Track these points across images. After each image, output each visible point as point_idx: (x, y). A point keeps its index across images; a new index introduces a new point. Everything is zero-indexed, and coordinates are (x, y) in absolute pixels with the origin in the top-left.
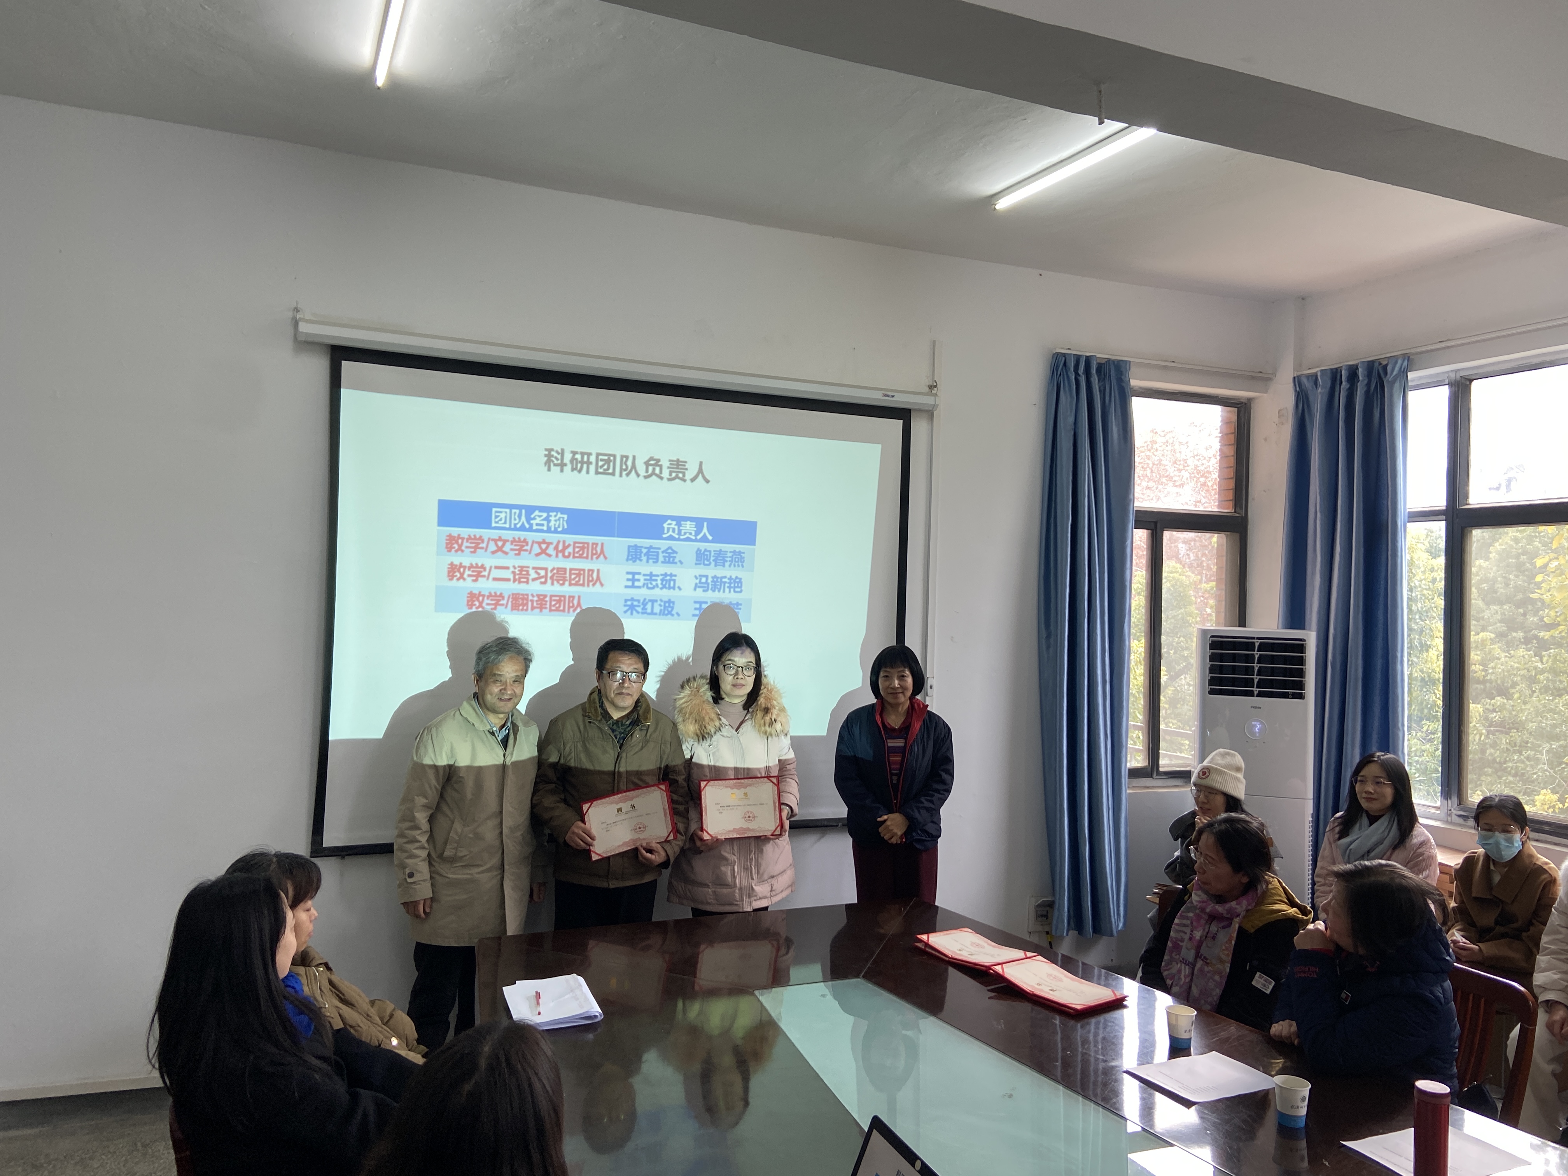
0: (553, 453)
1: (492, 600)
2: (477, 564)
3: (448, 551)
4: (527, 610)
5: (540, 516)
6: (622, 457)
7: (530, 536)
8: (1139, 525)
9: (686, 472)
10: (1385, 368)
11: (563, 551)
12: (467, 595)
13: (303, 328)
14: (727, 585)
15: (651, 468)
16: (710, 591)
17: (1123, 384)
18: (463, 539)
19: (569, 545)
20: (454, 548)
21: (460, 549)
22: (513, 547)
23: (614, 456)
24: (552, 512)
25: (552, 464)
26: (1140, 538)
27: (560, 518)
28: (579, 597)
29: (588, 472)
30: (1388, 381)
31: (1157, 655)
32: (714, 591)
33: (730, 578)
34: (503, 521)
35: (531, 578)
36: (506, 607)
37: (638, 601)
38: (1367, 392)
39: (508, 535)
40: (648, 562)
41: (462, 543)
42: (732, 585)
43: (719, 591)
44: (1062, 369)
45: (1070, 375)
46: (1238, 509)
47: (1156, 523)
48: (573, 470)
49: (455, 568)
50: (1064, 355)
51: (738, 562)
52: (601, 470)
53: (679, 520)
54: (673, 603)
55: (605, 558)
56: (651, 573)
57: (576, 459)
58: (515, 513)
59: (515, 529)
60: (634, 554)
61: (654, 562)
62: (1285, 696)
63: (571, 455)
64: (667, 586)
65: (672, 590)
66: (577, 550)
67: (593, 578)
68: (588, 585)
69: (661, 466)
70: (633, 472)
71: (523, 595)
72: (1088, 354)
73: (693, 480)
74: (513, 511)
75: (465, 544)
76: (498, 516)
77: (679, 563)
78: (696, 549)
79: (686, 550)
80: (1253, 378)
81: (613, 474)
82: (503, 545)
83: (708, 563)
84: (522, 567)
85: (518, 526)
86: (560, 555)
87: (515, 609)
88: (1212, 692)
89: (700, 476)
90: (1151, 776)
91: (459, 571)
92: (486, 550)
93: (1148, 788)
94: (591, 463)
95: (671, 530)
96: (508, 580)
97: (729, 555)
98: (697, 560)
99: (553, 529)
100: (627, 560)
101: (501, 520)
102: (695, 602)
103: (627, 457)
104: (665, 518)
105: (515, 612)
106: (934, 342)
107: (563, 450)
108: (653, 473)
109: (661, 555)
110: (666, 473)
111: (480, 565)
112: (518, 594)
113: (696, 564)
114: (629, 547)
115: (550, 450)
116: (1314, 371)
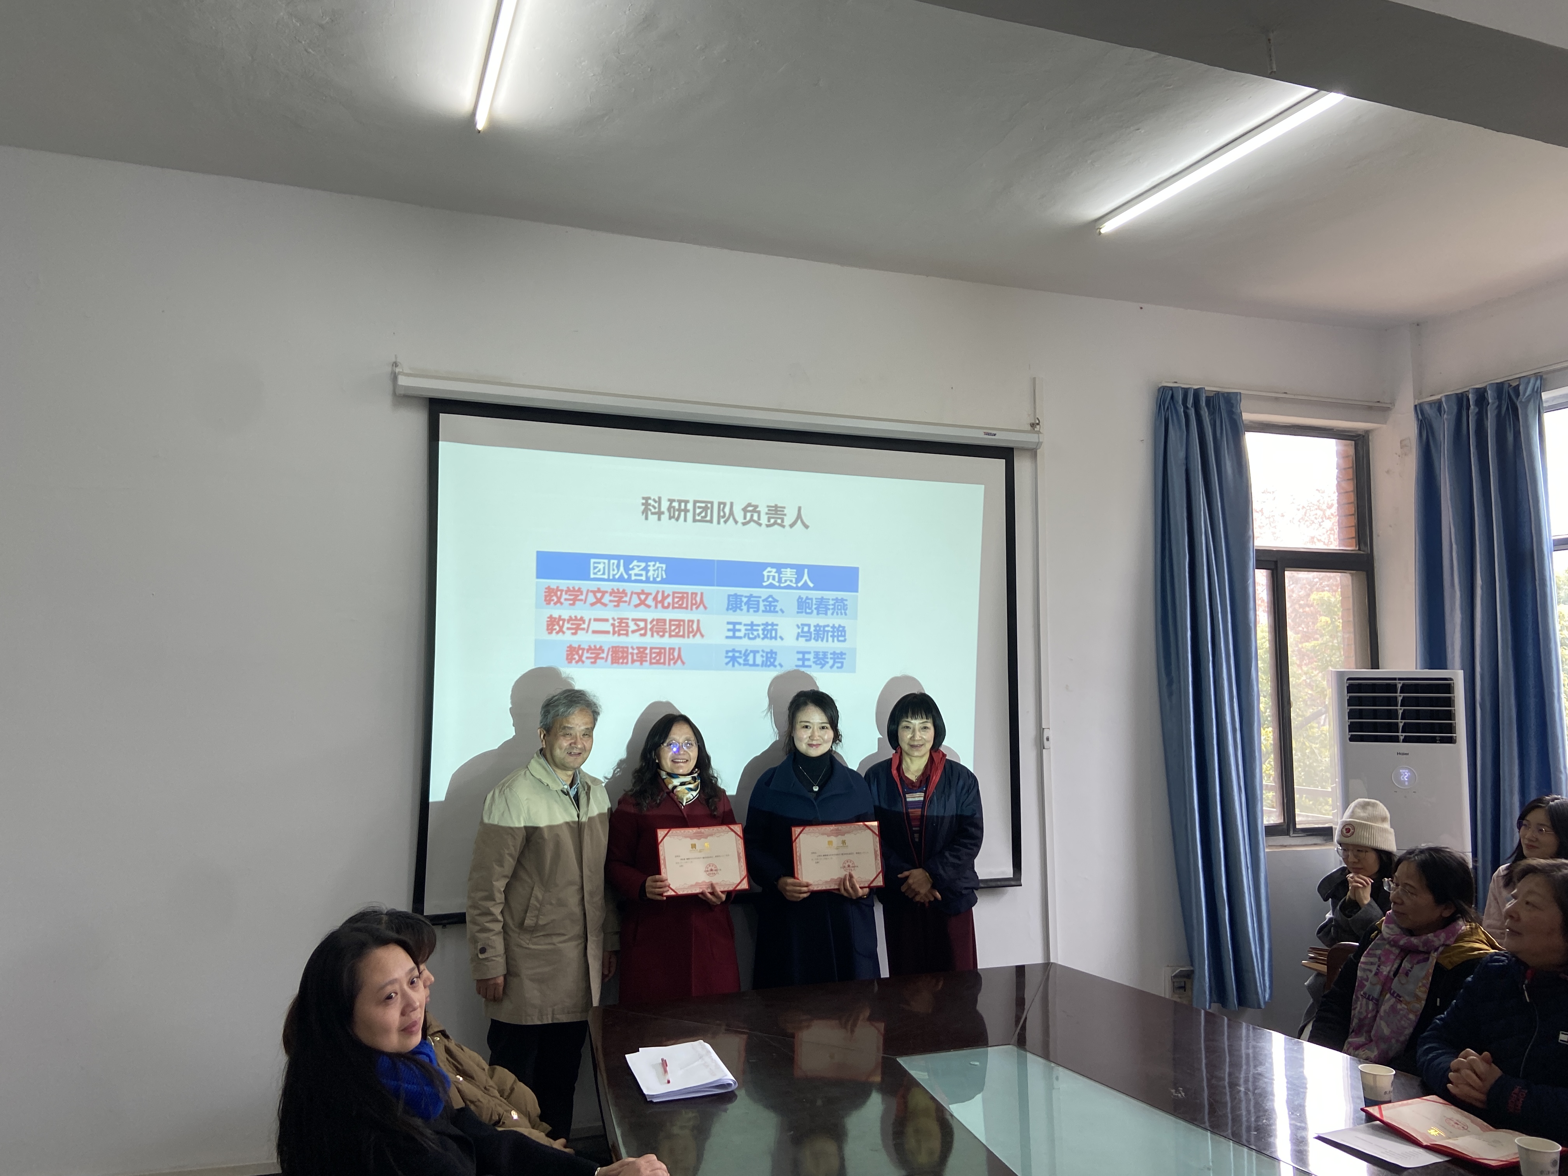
0: (650, 501)
1: (591, 653)
2: (576, 617)
3: (547, 604)
4: (627, 663)
5: (638, 566)
6: (720, 504)
7: (629, 587)
8: (1260, 565)
9: (785, 517)
10: (1516, 389)
11: (662, 602)
12: (566, 649)
13: (402, 381)
14: (830, 634)
15: (749, 515)
16: (813, 641)
17: (1235, 417)
18: (562, 591)
19: (668, 595)
20: (553, 600)
21: (559, 601)
22: (612, 598)
23: (712, 503)
24: (651, 561)
25: (649, 513)
26: (1261, 578)
27: (658, 568)
28: (680, 649)
29: (685, 520)
30: (1521, 402)
31: (1286, 704)
32: (817, 640)
33: (833, 627)
34: (601, 572)
35: (630, 630)
36: (606, 660)
37: (740, 652)
38: (1498, 415)
39: (607, 586)
40: (748, 611)
41: (561, 595)
42: (836, 634)
43: (822, 640)
44: (1169, 403)
45: (1178, 408)
46: (1362, 547)
47: (1276, 562)
48: (670, 518)
49: (554, 621)
50: (1171, 388)
51: (841, 609)
52: (698, 518)
53: (779, 567)
54: (776, 653)
55: (705, 608)
56: (752, 622)
57: (674, 507)
58: (613, 563)
59: (614, 580)
60: (734, 604)
61: (754, 611)
62: (1433, 740)
63: (668, 503)
64: (769, 636)
65: (773, 640)
66: (676, 600)
67: (693, 629)
68: (688, 637)
69: (759, 513)
70: (731, 518)
71: (622, 647)
72: (1196, 387)
73: (792, 526)
74: (612, 561)
75: (564, 596)
76: (597, 567)
77: (780, 612)
78: (797, 597)
79: (787, 599)
80: (1370, 408)
81: (711, 521)
82: (602, 597)
83: (810, 611)
84: (621, 619)
85: (617, 577)
86: (659, 605)
87: (615, 663)
88: (1352, 739)
89: (799, 521)
90: (1288, 834)
91: (558, 624)
92: (585, 602)
93: (1285, 846)
94: (688, 511)
95: (771, 577)
96: (607, 632)
97: (831, 602)
98: (798, 609)
99: (651, 579)
100: (728, 609)
101: (599, 571)
102: (798, 652)
103: (725, 504)
104: (765, 566)
105: (615, 665)
106: (1034, 379)
107: (660, 498)
108: (752, 520)
109: (761, 604)
110: (764, 520)
111: (579, 617)
112: (618, 647)
113: (798, 612)
114: (729, 596)
115: (647, 499)
116: (1438, 397)
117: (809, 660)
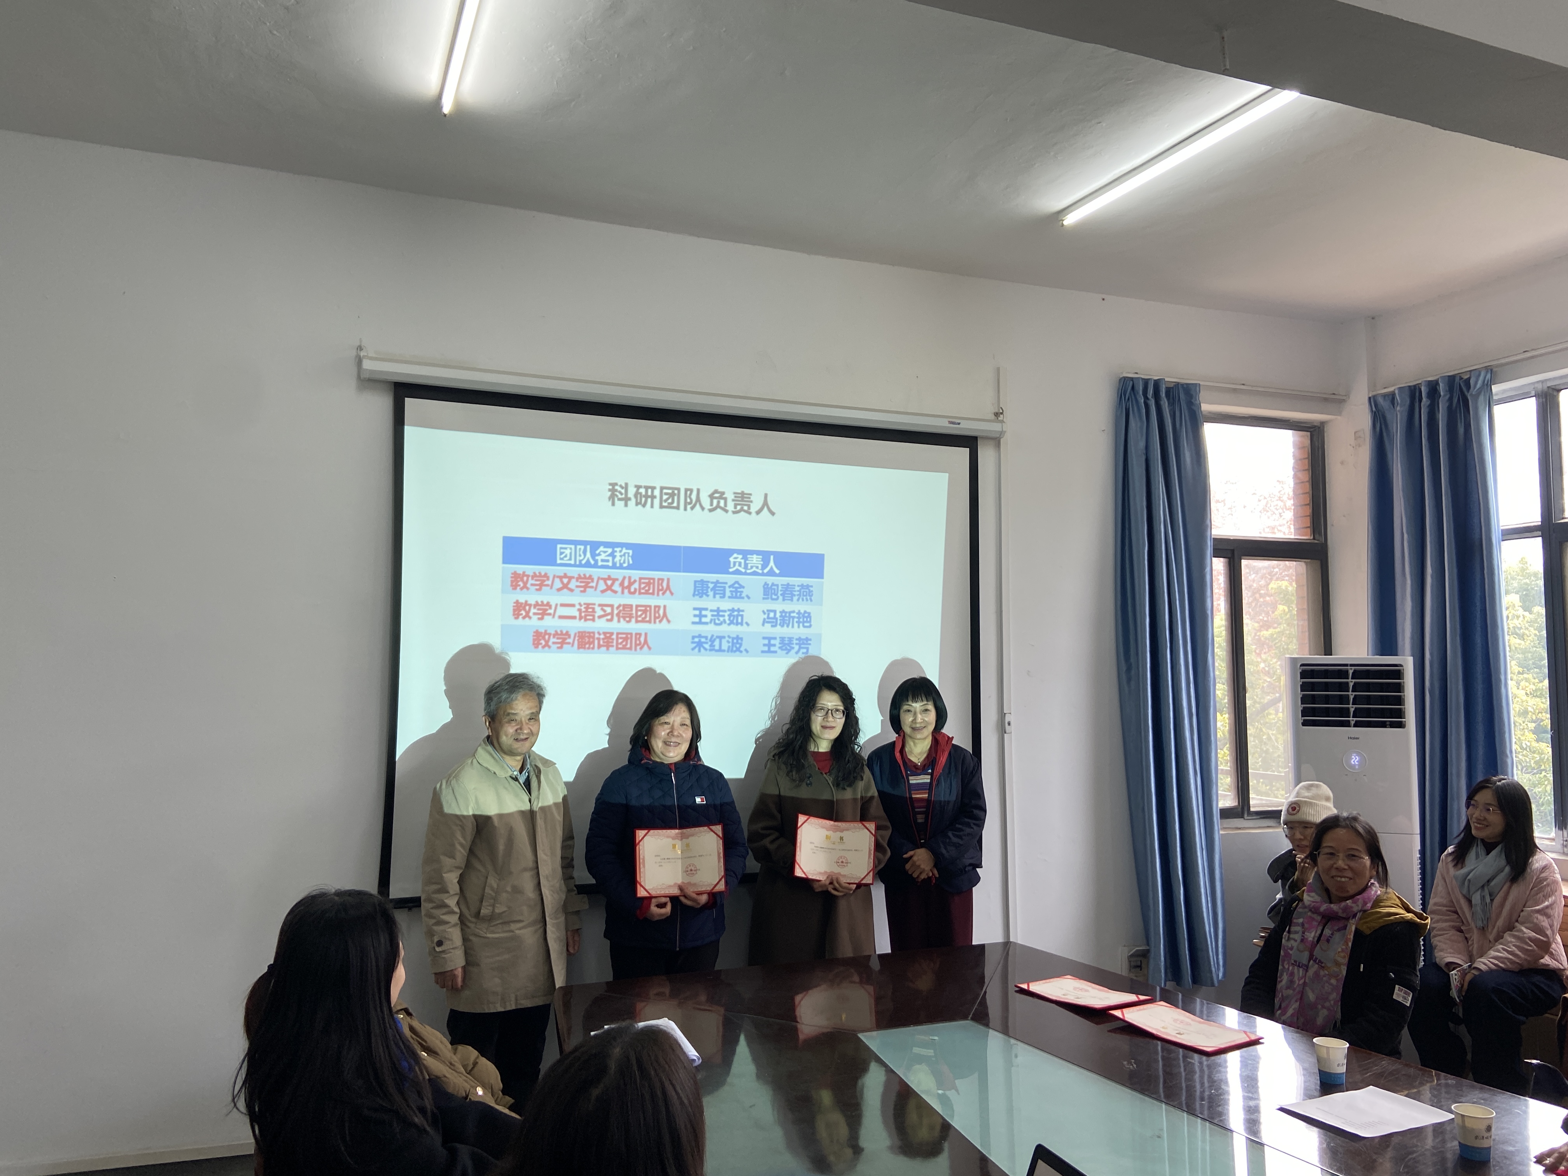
0: (617, 487)
1: (558, 638)
2: (542, 602)
3: (513, 589)
4: (593, 648)
5: (605, 552)
6: (686, 490)
7: (595, 572)
8: (1217, 554)
9: (751, 504)
10: (1467, 382)
11: (629, 587)
12: (532, 634)
13: (367, 365)
14: (796, 620)
15: (715, 502)
16: (778, 627)
17: (1194, 408)
18: (528, 576)
19: (635, 581)
20: (519, 585)
21: (525, 587)
22: (578, 584)
23: (679, 489)
24: (617, 547)
25: (616, 499)
26: (1218, 566)
27: (624, 555)
28: (646, 634)
29: (652, 506)
30: (1471, 395)
31: (1241, 689)
32: (782, 626)
33: (799, 613)
34: (568, 557)
35: (597, 615)
36: (573, 645)
37: (706, 638)
38: (1450, 409)
39: (574, 572)
40: (714, 597)
41: (528, 580)
42: (801, 620)
43: (788, 626)
44: (1130, 393)
45: (1139, 399)
46: (1317, 536)
47: (1233, 551)
48: (637, 504)
49: (521, 606)
50: (1132, 379)
51: (806, 596)
52: (665, 504)
53: (745, 553)
54: (742, 639)
55: (672, 594)
56: (718, 608)
57: (641, 494)
58: (580, 549)
59: (581, 565)
60: (700, 590)
61: (721, 597)
62: (1383, 725)
63: (635, 489)
64: (735, 621)
65: (739, 626)
66: (643, 586)
67: (659, 615)
68: (655, 622)
69: (725, 499)
70: (698, 505)
71: (589, 633)
72: (1156, 378)
74: (578, 547)
75: (531, 581)
76: (563, 553)
77: (746, 598)
78: (763, 584)
79: (753, 585)
80: (1326, 400)
81: (678, 508)
82: (569, 582)
83: (775, 597)
84: (588, 605)
85: (583, 562)
86: (626, 591)
87: (582, 648)
88: (1305, 723)
89: (766, 508)
90: (1242, 817)
91: (525, 610)
92: (551, 588)
93: (1240, 829)
94: (655, 497)
95: (737, 564)
96: (574, 618)
97: (797, 588)
98: (764, 595)
99: (618, 565)
100: (694, 595)
101: (566, 556)
102: (764, 638)
103: (691, 490)
104: (731, 552)
105: (581, 650)
106: (998, 369)
107: (626, 484)
108: (718, 506)
109: (728, 590)
110: (730, 506)
111: (545, 602)
112: (585, 632)
113: (764, 599)
114: (695, 582)
115: (613, 485)
116: (1391, 389)
117: (774, 645)
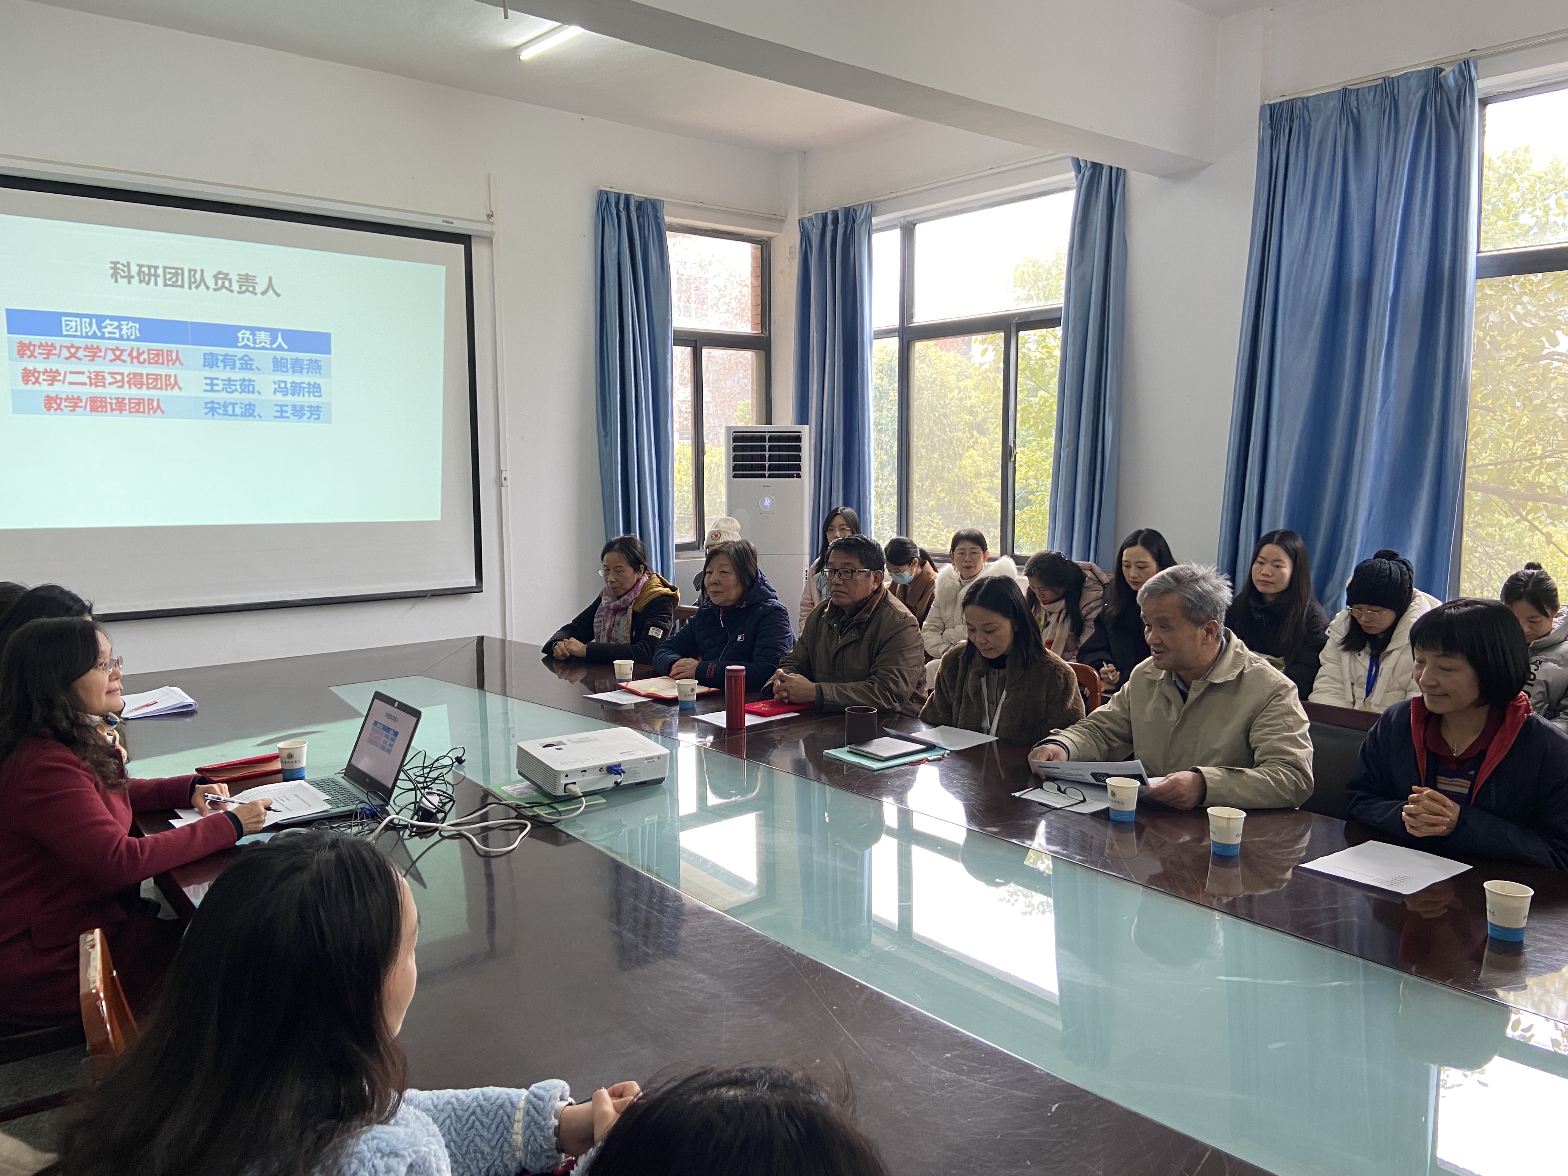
0: (118, 266)
1: (69, 403)
2: (51, 370)
3: (20, 357)
4: (106, 411)
5: (111, 325)
7: (103, 343)
8: (679, 342)
9: (256, 285)
10: (856, 213)
11: (138, 357)
12: (44, 398)
14: (306, 390)
15: (220, 282)
16: (290, 395)
17: (659, 220)
18: (34, 346)
19: (143, 352)
20: (26, 354)
21: (32, 355)
22: (87, 354)
23: (182, 270)
24: (124, 321)
25: (119, 276)
26: (681, 353)
27: (131, 328)
28: (158, 400)
29: (156, 284)
30: (858, 224)
31: (701, 451)
32: (294, 395)
33: (309, 384)
34: (74, 329)
35: (107, 382)
36: (85, 409)
37: (219, 404)
38: (845, 233)
40: (225, 368)
41: (34, 349)
42: (312, 390)
43: (299, 395)
44: (605, 204)
45: (612, 209)
46: (764, 331)
47: (697, 341)
48: (140, 282)
49: (29, 373)
50: (606, 192)
51: (315, 369)
52: (169, 283)
53: (253, 330)
54: (254, 406)
55: (182, 364)
56: (229, 378)
57: (144, 272)
58: (86, 322)
59: (87, 337)
60: (210, 361)
61: (231, 368)
62: (786, 476)
63: (137, 268)
64: (246, 390)
65: (251, 394)
66: (152, 356)
67: (171, 383)
68: (166, 389)
69: (230, 281)
70: (202, 284)
71: (101, 398)
72: (628, 193)
73: (264, 293)
74: (84, 320)
75: (38, 350)
76: (68, 325)
77: (256, 370)
78: (273, 357)
79: (263, 358)
80: (770, 219)
81: (182, 286)
82: (76, 352)
83: (285, 370)
84: (97, 372)
85: (90, 334)
86: (135, 361)
87: (94, 411)
88: (735, 476)
89: (271, 290)
91: (34, 376)
92: (59, 356)
95: (246, 339)
96: (85, 384)
97: (306, 363)
98: (274, 367)
99: (125, 337)
100: (204, 366)
101: (71, 328)
102: (276, 405)
103: (195, 271)
104: (240, 328)
105: (94, 413)
106: (489, 175)
107: (129, 263)
108: (223, 286)
109: (238, 362)
110: (235, 287)
111: (54, 370)
112: (96, 397)
113: (274, 371)
114: (205, 354)
115: (116, 263)
116: (810, 215)
117: (287, 412)
